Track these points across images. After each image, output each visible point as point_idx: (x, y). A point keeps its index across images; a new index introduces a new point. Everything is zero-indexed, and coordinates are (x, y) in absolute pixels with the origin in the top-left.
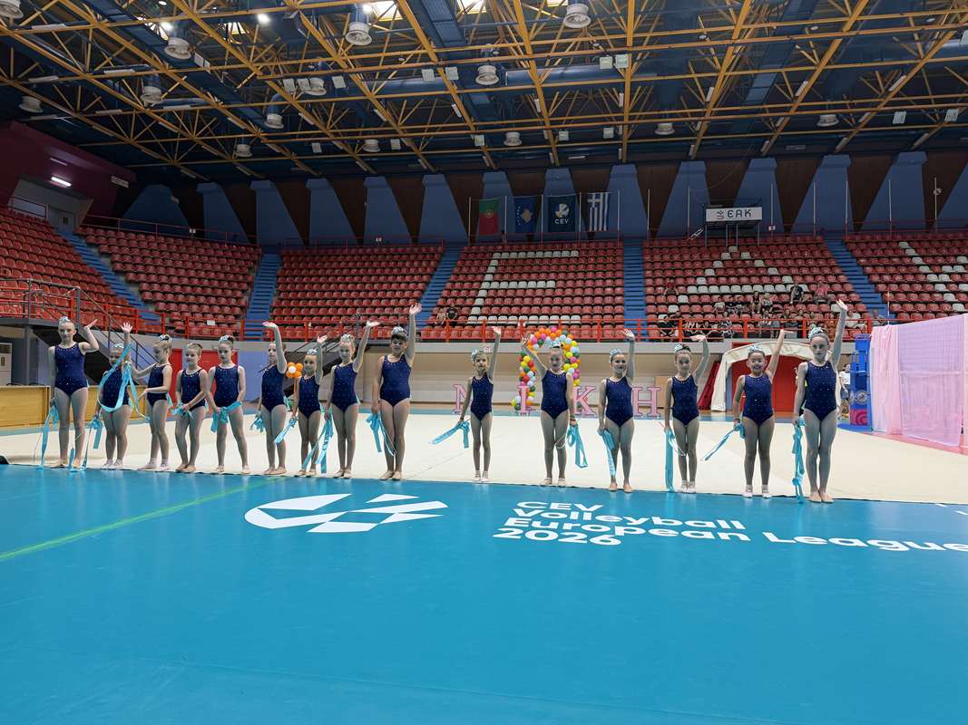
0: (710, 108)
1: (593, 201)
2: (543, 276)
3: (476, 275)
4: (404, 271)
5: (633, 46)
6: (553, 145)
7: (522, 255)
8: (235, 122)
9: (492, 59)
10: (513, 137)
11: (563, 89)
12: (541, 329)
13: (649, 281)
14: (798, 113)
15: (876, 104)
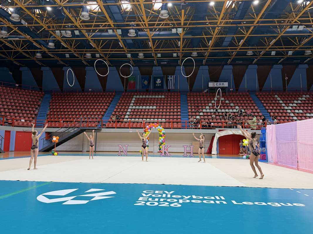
0: (210, 48)
1: (170, 78)
2: (152, 104)
3: (127, 103)
4: (100, 101)
5: (184, 25)
6: (155, 59)
7: (144, 97)
8: (36, 45)
9: (133, 27)
10: (141, 55)
11: (159, 39)
12: (151, 124)
13: (189, 107)
14: (240, 50)
15: (265, 49)
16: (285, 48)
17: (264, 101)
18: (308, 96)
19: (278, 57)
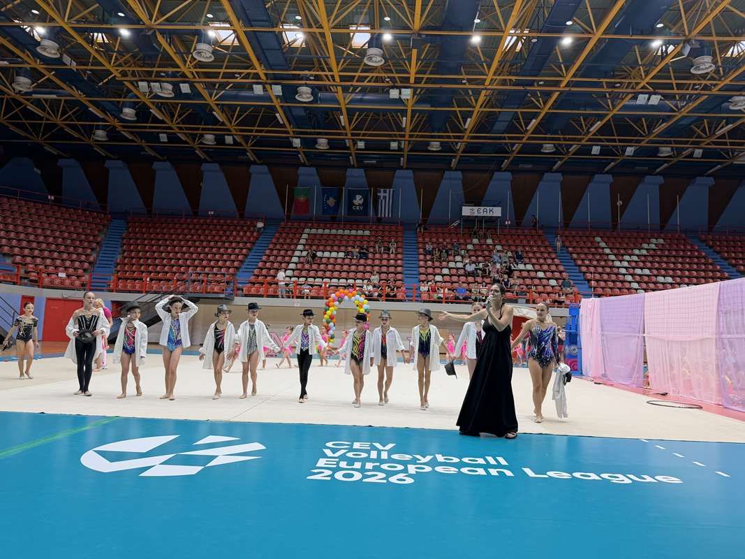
0: (467, 134)
1: (382, 194)
3: (290, 245)
4: (231, 239)
5: (415, 83)
6: (353, 151)
7: (327, 231)
8: (95, 112)
9: (308, 82)
10: (323, 143)
11: (361, 110)
12: (341, 290)
14: (528, 141)
15: (580, 140)
16: (620, 141)
17: (574, 248)
18: (661, 241)
19: (604, 159)
